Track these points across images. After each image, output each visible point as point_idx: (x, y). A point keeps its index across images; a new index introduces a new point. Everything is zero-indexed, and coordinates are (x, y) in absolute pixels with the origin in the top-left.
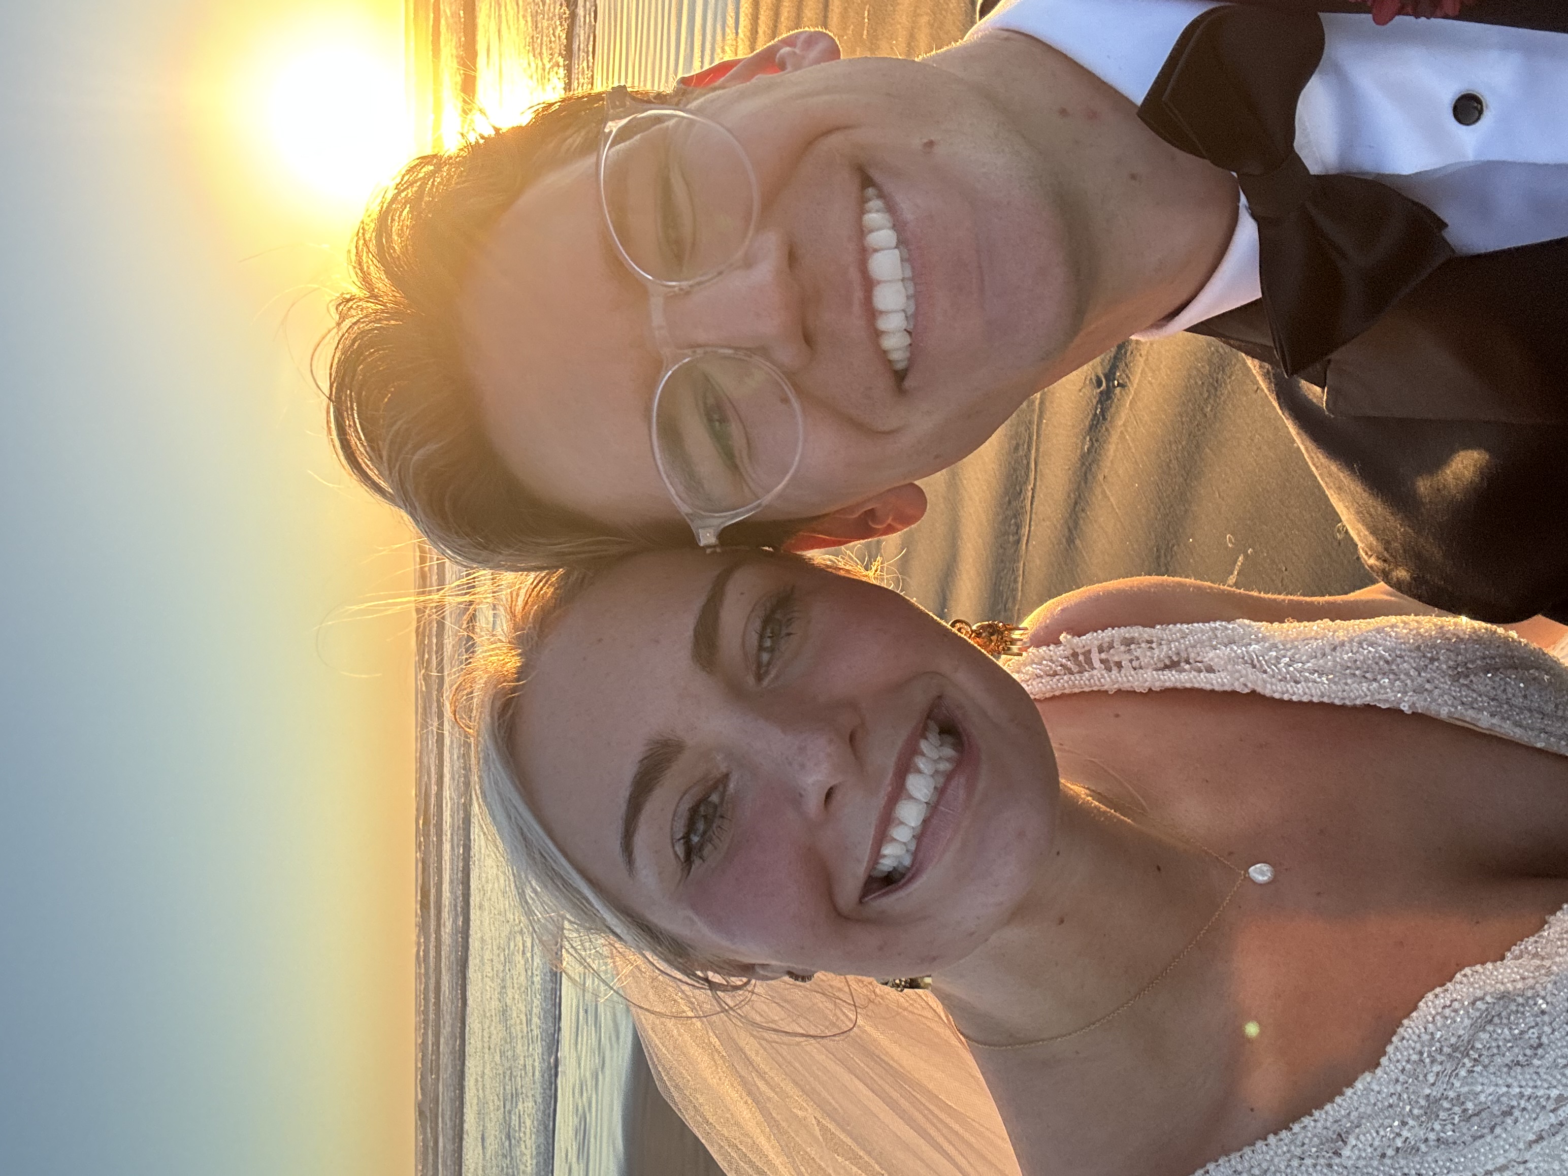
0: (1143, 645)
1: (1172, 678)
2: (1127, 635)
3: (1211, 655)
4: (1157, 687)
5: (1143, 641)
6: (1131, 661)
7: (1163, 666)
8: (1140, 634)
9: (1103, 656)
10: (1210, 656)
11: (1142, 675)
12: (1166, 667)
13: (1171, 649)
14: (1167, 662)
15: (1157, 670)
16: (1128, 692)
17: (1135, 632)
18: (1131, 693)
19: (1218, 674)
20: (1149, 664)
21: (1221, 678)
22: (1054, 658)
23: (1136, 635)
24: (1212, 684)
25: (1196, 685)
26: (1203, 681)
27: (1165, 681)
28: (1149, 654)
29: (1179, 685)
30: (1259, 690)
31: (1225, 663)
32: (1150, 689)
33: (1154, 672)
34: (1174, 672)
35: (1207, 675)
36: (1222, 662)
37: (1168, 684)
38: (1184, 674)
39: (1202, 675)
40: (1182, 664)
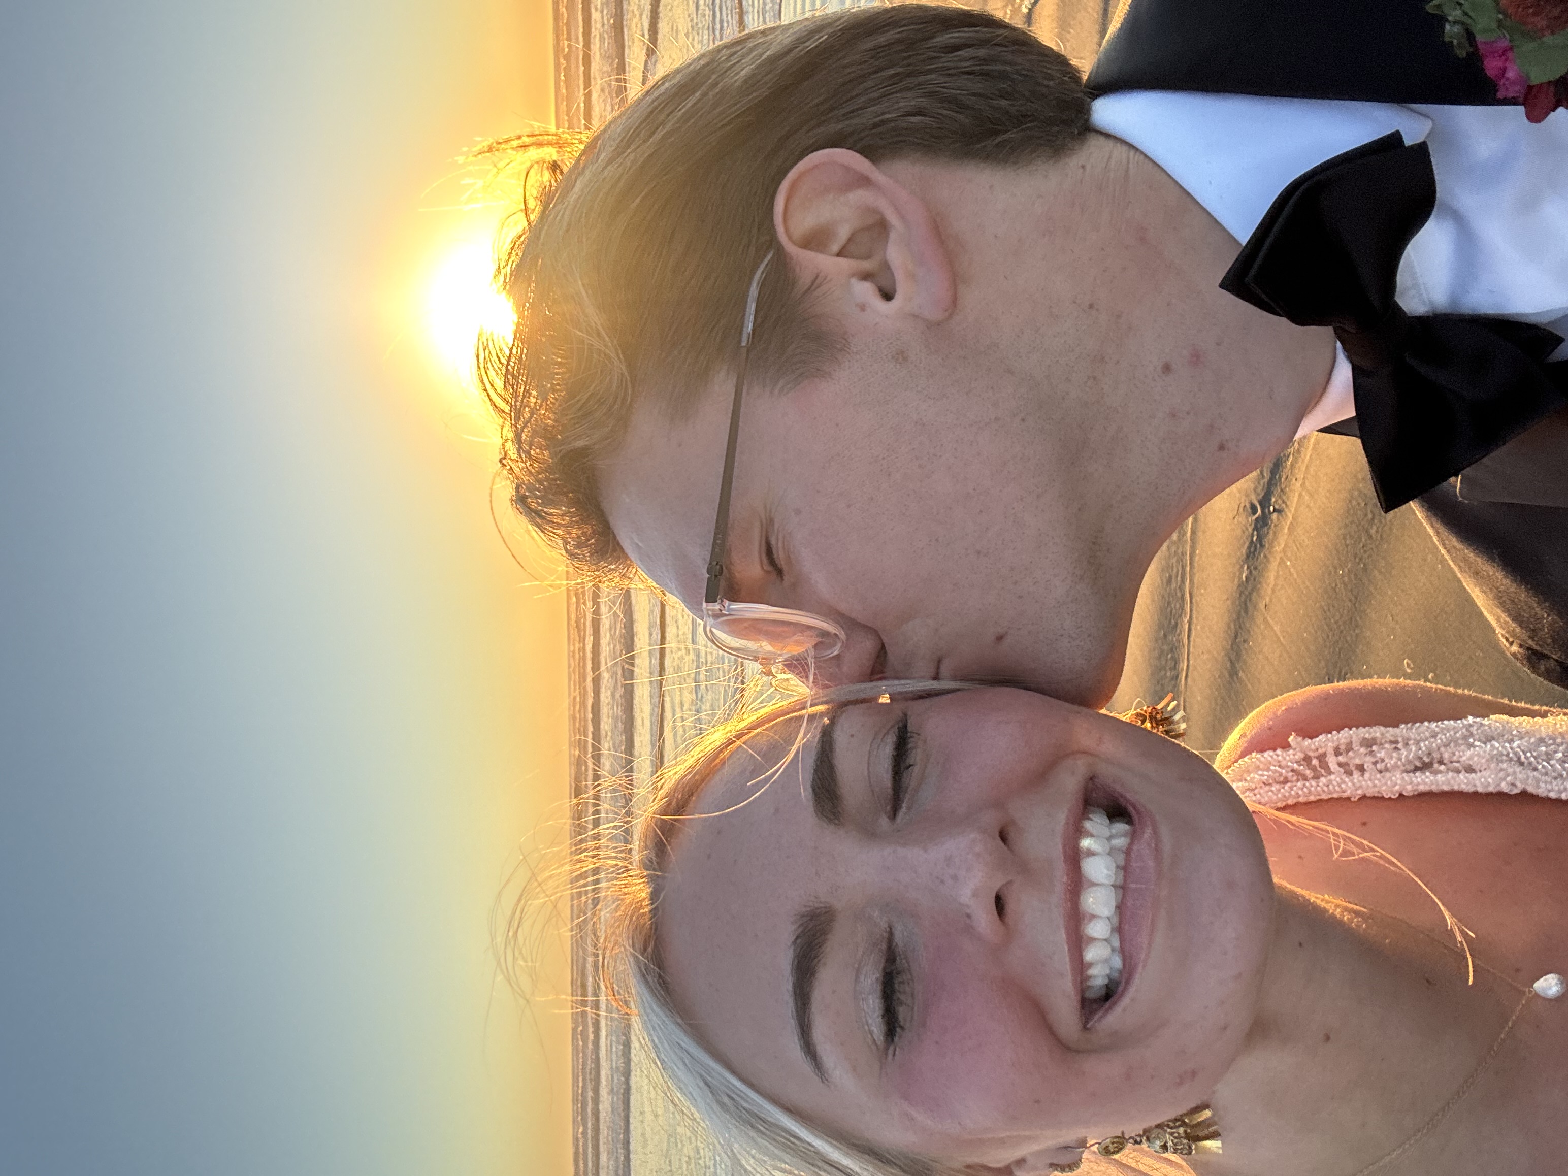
0: (1387, 746)
1: (1427, 780)
2: (1367, 736)
3: (1469, 753)
4: (1409, 790)
5: (1386, 742)
6: (1375, 763)
7: (1412, 767)
8: (1382, 734)
9: (1340, 758)
10: (1466, 755)
11: (1390, 779)
12: (1417, 769)
13: (1420, 749)
14: (1418, 764)
15: (1408, 772)
16: (1374, 798)
17: (1377, 732)
18: (1379, 799)
19: (1479, 774)
20: (1396, 766)
21: (1485, 778)
22: (1283, 763)
23: (1378, 735)
24: (1475, 786)
25: (1456, 788)
26: (1463, 782)
27: (1418, 784)
28: (1394, 754)
29: (1434, 788)
30: (1531, 789)
31: (1487, 760)
32: (1401, 795)
33: (1405, 775)
34: (1428, 774)
35: (1467, 775)
36: (1484, 761)
37: (1422, 788)
38: (1439, 776)
39: (1461, 776)
40: (1436, 765)
